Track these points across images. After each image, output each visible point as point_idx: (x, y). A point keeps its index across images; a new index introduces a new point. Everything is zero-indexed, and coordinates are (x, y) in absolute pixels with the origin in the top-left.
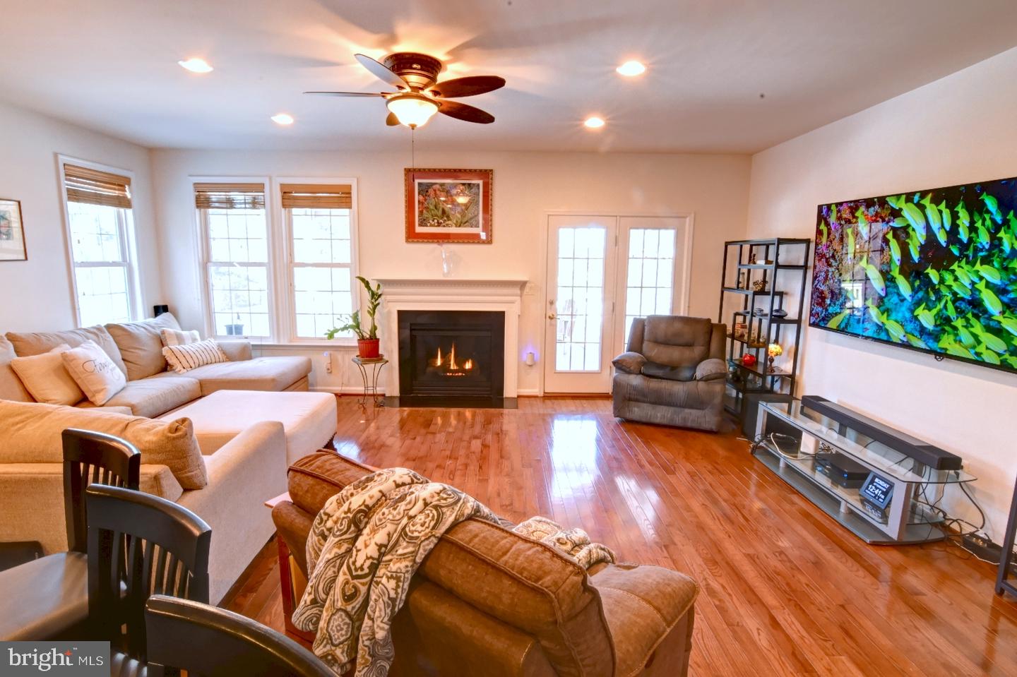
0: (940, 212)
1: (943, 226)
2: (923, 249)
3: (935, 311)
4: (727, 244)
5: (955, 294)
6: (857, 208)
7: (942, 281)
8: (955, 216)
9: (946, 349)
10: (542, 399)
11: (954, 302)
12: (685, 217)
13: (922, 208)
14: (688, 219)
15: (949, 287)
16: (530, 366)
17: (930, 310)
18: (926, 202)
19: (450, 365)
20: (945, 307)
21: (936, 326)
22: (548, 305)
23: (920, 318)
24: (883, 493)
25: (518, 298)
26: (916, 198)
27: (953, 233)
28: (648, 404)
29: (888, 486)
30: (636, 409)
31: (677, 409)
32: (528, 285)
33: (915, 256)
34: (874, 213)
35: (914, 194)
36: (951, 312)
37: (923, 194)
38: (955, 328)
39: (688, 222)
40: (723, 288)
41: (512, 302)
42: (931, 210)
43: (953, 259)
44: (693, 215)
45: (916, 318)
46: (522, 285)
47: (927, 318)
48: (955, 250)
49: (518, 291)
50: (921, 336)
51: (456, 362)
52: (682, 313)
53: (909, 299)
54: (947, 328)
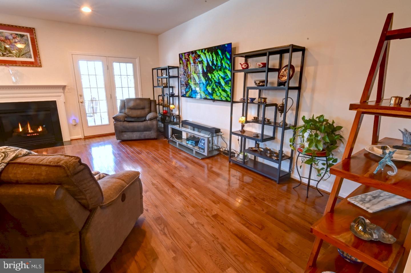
0: (209, 55)
1: (210, 60)
2: (207, 67)
3: (211, 87)
4: (153, 69)
5: (215, 81)
6: (189, 55)
7: (212, 77)
8: (213, 57)
9: (215, 98)
10: (83, 140)
11: (215, 83)
12: (136, 59)
13: (205, 54)
14: (137, 59)
15: (213, 79)
16: (75, 125)
17: (210, 87)
18: (206, 52)
19: (28, 130)
20: (213, 85)
21: (212, 91)
22: (79, 97)
23: (208, 89)
25: (62, 94)
26: (204, 51)
27: (213, 62)
28: (130, 133)
29: (204, 141)
30: (125, 135)
31: (141, 133)
32: (66, 87)
33: (205, 70)
34: (194, 56)
35: (203, 49)
36: (215, 87)
37: (205, 49)
38: (216, 91)
39: (137, 60)
40: (154, 87)
41: (60, 96)
42: (207, 54)
43: (214, 70)
44: (138, 58)
45: (207, 90)
46: (64, 87)
47: (210, 89)
48: (214, 67)
49: (61, 90)
50: (209, 95)
51: (31, 129)
52: (140, 96)
53: (205, 84)
54: (214, 92)
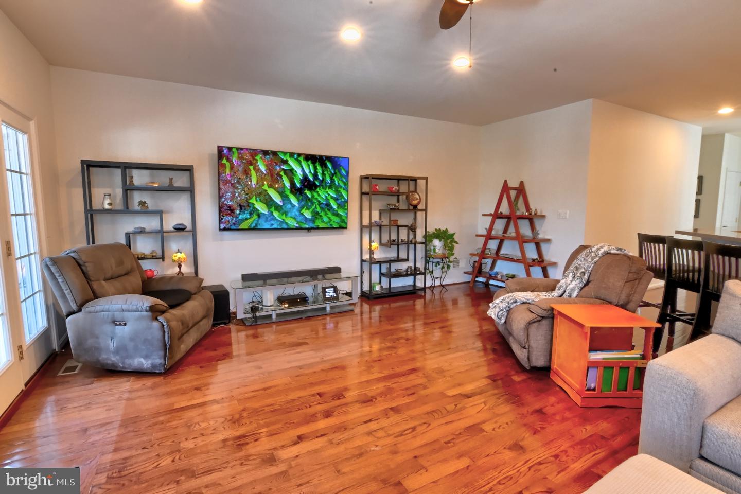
0: (309, 165)
1: (310, 172)
2: (302, 182)
3: (311, 210)
5: (319, 202)
6: (256, 154)
7: (313, 196)
8: (315, 168)
9: (318, 226)
11: (319, 205)
12: (31, 120)
13: (300, 162)
15: (317, 199)
17: (309, 210)
18: (301, 159)
20: (316, 207)
21: (312, 216)
23: (304, 214)
24: (333, 293)
26: (296, 156)
27: (315, 176)
29: (333, 289)
33: (299, 185)
34: (269, 159)
35: (294, 154)
36: (318, 209)
37: (299, 155)
38: (321, 216)
42: (304, 164)
43: (316, 187)
44: (36, 120)
45: (302, 214)
47: (308, 214)
48: (317, 183)
50: (306, 222)
53: (298, 206)
54: (318, 217)
